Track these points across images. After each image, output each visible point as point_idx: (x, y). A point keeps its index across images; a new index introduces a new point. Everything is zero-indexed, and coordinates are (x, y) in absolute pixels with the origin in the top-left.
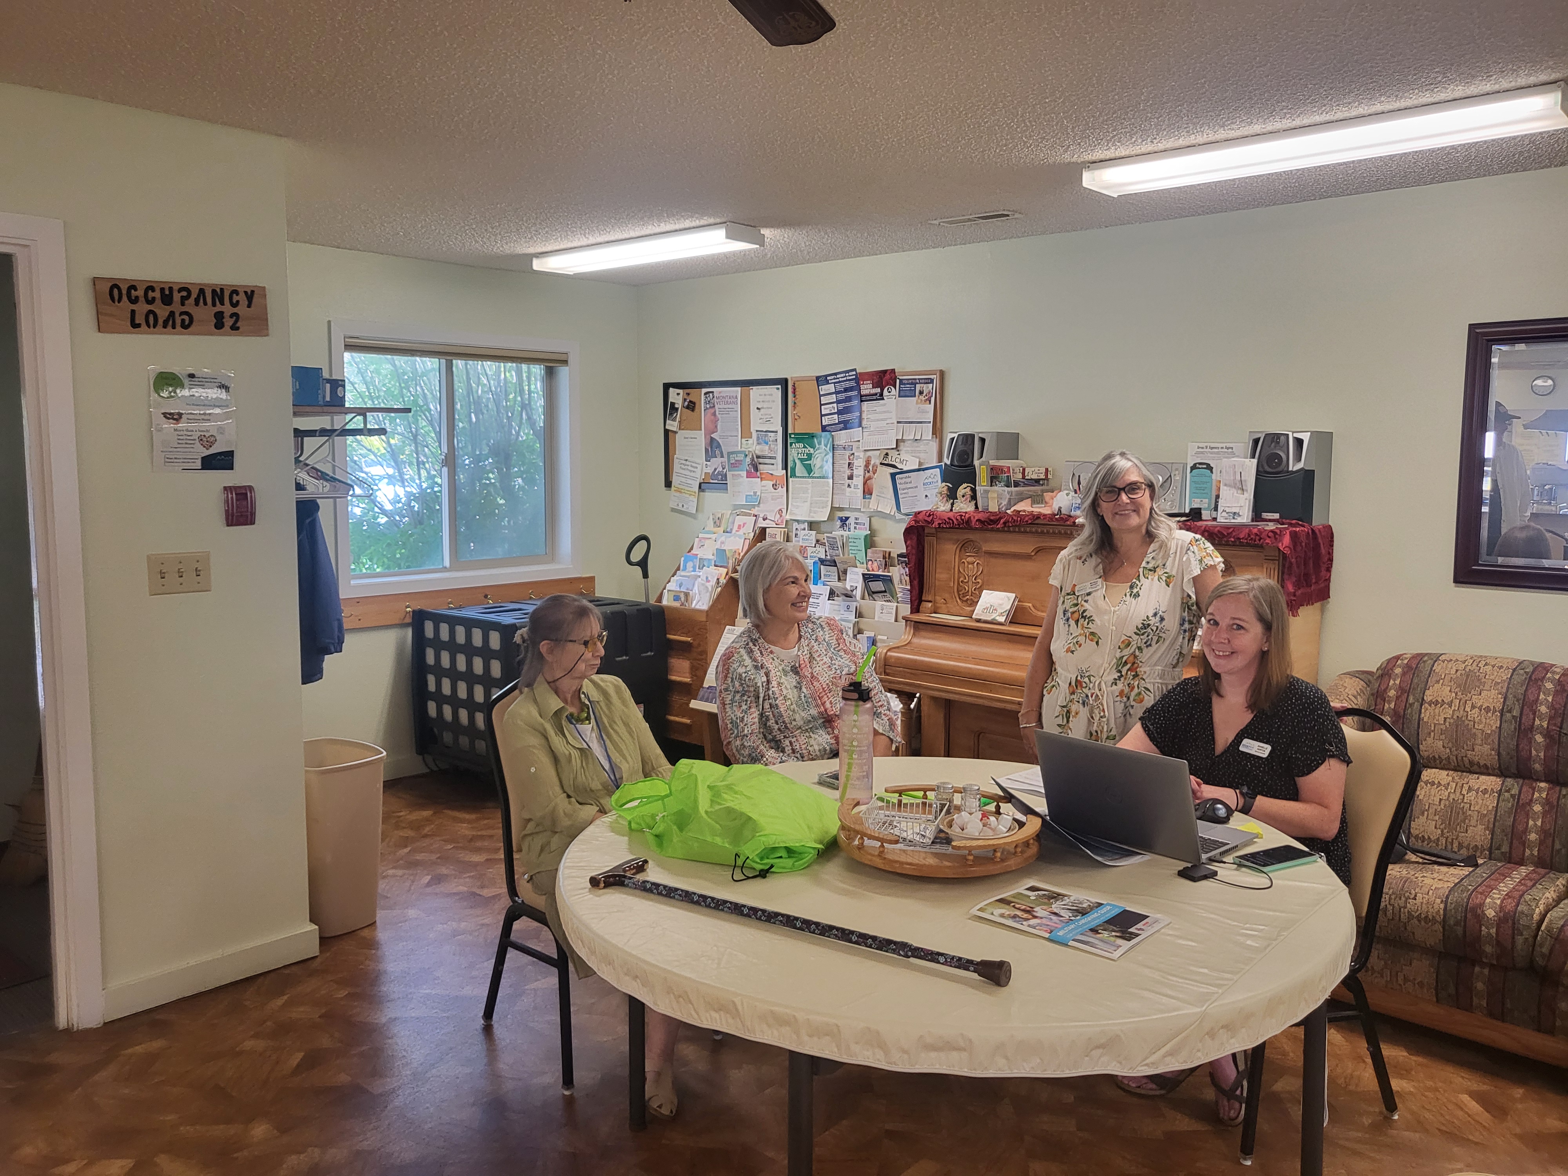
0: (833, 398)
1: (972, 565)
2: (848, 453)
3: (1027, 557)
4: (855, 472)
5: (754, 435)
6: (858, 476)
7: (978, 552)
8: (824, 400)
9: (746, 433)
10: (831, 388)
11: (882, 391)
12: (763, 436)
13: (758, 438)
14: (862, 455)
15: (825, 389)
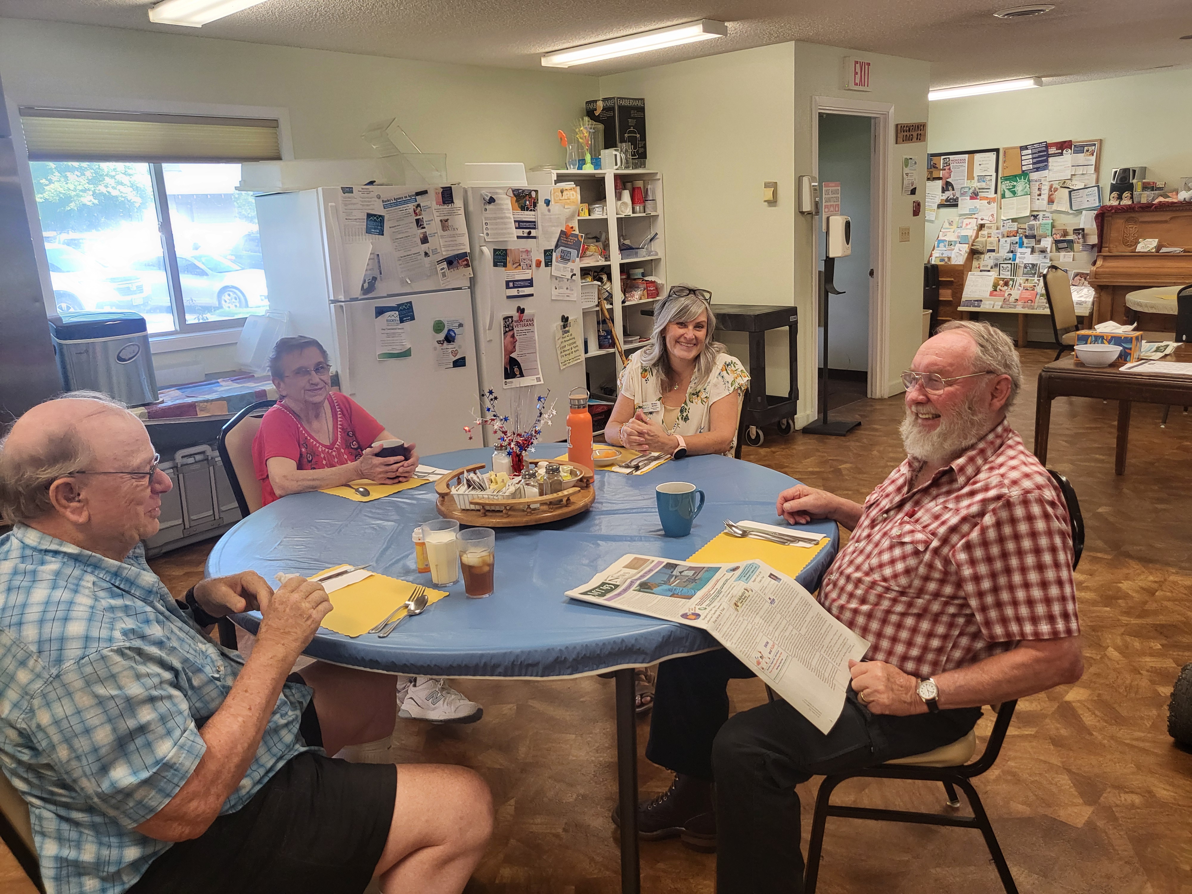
0: (1030, 156)
1: (1132, 229)
2: (1038, 183)
3: (1166, 222)
4: (1042, 192)
5: (976, 178)
6: (1044, 194)
7: (1135, 222)
8: (1023, 158)
9: (970, 177)
10: (1029, 151)
11: (1062, 151)
12: (981, 178)
13: (978, 180)
14: (1047, 183)
15: (1025, 152)
